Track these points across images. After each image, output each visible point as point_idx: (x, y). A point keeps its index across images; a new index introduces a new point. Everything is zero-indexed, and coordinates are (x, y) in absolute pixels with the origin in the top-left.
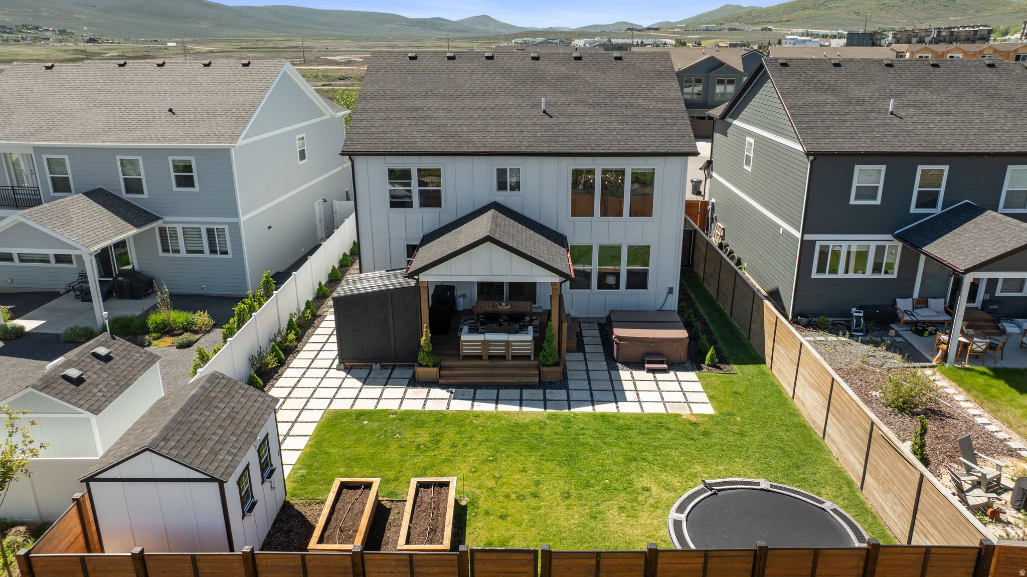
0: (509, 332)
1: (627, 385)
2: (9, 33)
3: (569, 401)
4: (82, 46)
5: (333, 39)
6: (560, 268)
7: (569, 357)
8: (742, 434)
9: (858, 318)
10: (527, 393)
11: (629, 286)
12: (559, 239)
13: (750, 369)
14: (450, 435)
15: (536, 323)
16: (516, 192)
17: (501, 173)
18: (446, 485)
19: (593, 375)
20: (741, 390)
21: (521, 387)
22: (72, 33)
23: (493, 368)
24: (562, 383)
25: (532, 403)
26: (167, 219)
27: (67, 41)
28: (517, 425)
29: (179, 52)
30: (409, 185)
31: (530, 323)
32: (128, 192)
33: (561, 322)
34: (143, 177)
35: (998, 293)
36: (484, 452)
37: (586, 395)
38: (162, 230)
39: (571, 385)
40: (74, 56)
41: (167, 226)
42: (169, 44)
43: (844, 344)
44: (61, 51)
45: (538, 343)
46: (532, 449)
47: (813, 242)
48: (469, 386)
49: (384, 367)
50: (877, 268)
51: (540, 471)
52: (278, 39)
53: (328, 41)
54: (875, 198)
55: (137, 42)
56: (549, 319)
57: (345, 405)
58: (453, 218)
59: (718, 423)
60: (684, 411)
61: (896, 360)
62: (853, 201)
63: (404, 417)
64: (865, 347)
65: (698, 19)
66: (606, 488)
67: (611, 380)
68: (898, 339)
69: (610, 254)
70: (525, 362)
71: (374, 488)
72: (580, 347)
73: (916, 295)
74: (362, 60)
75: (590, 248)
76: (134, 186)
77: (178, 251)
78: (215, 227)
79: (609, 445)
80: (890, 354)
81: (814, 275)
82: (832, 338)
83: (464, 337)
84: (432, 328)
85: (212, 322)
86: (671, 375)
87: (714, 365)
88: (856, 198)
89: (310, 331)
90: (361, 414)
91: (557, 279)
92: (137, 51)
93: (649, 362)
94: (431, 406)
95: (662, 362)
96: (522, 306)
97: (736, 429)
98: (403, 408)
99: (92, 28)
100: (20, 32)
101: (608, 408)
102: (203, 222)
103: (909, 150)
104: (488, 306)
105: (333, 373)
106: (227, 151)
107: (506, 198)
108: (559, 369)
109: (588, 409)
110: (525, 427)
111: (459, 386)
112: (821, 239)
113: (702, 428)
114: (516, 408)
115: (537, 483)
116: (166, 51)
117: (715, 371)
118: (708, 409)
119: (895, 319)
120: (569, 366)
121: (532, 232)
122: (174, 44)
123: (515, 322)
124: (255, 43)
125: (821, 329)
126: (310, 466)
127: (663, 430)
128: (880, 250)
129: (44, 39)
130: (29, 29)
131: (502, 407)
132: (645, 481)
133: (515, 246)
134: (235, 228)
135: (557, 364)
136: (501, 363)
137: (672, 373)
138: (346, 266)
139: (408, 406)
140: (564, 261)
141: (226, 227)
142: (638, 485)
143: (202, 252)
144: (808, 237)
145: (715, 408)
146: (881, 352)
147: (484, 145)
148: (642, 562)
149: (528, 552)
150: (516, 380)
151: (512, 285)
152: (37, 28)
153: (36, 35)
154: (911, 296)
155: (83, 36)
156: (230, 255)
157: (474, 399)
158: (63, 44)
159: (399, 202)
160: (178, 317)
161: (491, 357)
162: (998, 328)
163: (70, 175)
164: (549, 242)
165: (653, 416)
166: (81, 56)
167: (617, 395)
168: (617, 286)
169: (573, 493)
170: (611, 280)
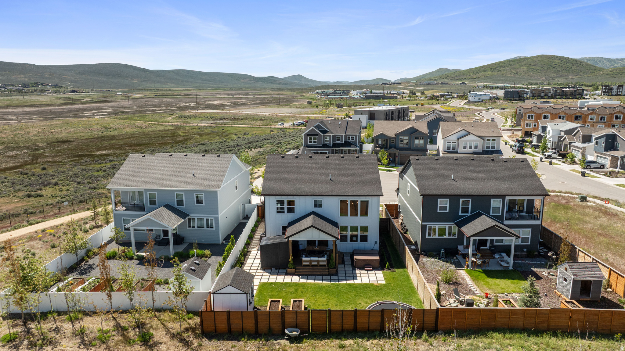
0: (318, 257)
1: (358, 275)
2: (27, 88)
3: (338, 280)
4: (69, 95)
5: (211, 89)
6: (335, 236)
7: (339, 266)
8: (392, 289)
9: (443, 253)
10: (324, 277)
11: (361, 241)
12: (335, 224)
13: (401, 270)
14: (301, 289)
15: (328, 254)
16: (321, 208)
17: (316, 201)
18: (302, 301)
19: (347, 272)
20: (396, 276)
21: (323, 275)
22: (62, 87)
23: (314, 269)
24: (336, 274)
25: (326, 280)
26: (191, 215)
27: (60, 92)
28: (321, 286)
29: (124, 98)
30: (284, 205)
31: (326, 254)
32: (178, 205)
33: (336, 254)
34: (184, 200)
35: (495, 244)
36: (312, 294)
37: (344, 278)
38: (189, 219)
39: (339, 275)
40: (65, 102)
41: (191, 218)
42: (118, 93)
43: (436, 262)
44: (57, 98)
45: (328, 261)
46: (326, 293)
47: (426, 225)
48: (305, 275)
49: (276, 269)
50: (450, 234)
51: (329, 299)
52: (179, 89)
53: (208, 90)
54: (446, 210)
55: (98, 92)
56: (332, 253)
57: (266, 281)
58: (299, 217)
59: (385, 286)
60: (376, 283)
61: (453, 267)
62: (438, 211)
63: (286, 284)
64: (444, 263)
65: (423, 77)
66: (348, 303)
67: (353, 273)
68: (456, 260)
69: (354, 229)
70: (324, 267)
71: (281, 301)
72: (343, 263)
73: (465, 244)
74: (229, 104)
75: (347, 227)
76: (180, 203)
77: (194, 227)
78: (209, 218)
79: (350, 292)
80: (451, 265)
81: (427, 237)
82: (433, 260)
83: (304, 259)
84: (293, 255)
85: (211, 254)
86: (373, 272)
87: (388, 269)
88: (440, 210)
89: (247, 257)
90: (271, 283)
91: (334, 239)
92: (100, 98)
93: (366, 268)
94: (293, 281)
95: (370, 268)
96: (323, 248)
97: (391, 288)
98: (285, 281)
99: (73, 83)
100: (33, 86)
101: (351, 282)
102: (205, 217)
103: (456, 194)
104: (311, 248)
105: (259, 271)
106: (216, 192)
107: (318, 210)
108: (335, 269)
109: (345, 282)
110: (324, 287)
111: (302, 275)
112: (429, 224)
113: (380, 288)
114: (321, 282)
115: (328, 302)
116: (116, 97)
117: (389, 271)
118: (383, 282)
119: (457, 253)
120: (339, 269)
121: (326, 223)
122: (121, 93)
123: (320, 254)
124: (166, 92)
125: (430, 257)
126: (259, 297)
127: (368, 288)
128: (450, 228)
129: (46, 91)
130: (38, 85)
131: (317, 282)
132: (360, 301)
133: (320, 228)
134: (217, 219)
135: (335, 268)
136: (316, 267)
137: (374, 271)
138: (254, 232)
139: (286, 281)
140: (337, 233)
141: (214, 219)
142: (358, 302)
143: (203, 227)
144: (424, 224)
145: (386, 282)
146: (448, 264)
147: (310, 192)
148: (353, 313)
149: (325, 310)
150: (321, 273)
151: (319, 241)
152: (42, 84)
153: (42, 88)
154: (463, 244)
155: (67, 88)
156: (214, 229)
157: (307, 279)
158: (57, 93)
159: (280, 211)
160: (200, 252)
161: (313, 266)
162: (493, 256)
163: (156, 199)
164: (332, 226)
165: (365, 284)
166: (69, 102)
167: (354, 277)
168: (356, 241)
169: (338, 304)
170: (354, 239)
